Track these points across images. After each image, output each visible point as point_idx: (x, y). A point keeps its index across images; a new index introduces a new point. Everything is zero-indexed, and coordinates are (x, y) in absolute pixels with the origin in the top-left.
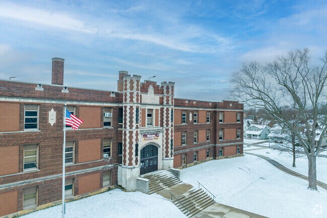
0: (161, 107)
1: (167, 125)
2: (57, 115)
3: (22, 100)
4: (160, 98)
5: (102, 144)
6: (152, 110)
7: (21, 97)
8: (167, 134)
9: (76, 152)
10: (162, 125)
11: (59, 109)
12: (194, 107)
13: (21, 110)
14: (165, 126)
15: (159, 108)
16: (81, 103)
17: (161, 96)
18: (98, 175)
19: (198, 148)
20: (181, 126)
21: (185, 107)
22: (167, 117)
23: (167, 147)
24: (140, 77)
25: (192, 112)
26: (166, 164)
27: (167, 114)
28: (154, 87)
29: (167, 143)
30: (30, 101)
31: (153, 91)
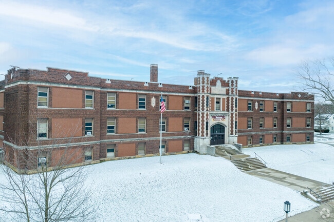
0: (227, 96)
1: (232, 110)
2: (156, 101)
3: (138, 92)
4: (227, 90)
5: (183, 121)
6: (220, 98)
7: (137, 90)
8: (232, 117)
9: (167, 125)
10: (228, 110)
11: (157, 97)
12: (260, 97)
13: (137, 97)
14: (230, 111)
15: (225, 97)
16: (170, 94)
17: (227, 88)
18: (181, 142)
19: (264, 133)
20: (246, 113)
21: (251, 97)
22: (232, 104)
23: (232, 127)
24: (210, 74)
25: (258, 101)
26: (231, 140)
27: (232, 102)
28: (221, 81)
29: (232, 124)
30: (142, 92)
31: (220, 84)
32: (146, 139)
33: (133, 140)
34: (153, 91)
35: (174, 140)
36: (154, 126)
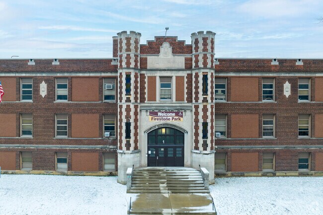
0: (189, 72)
1: (197, 99)
2: (48, 87)
3: (17, 75)
4: (186, 59)
5: (101, 121)
6: (171, 77)
7: (17, 72)
8: (197, 114)
10: (190, 100)
12: (298, 71)
13: (18, 83)
14: (194, 101)
15: (184, 74)
16: (74, 75)
17: (188, 56)
18: (96, 155)
19: (314, 148)
20: (257, 105)
21: (269, 72)
22: (197, 87)
23: (197, 134)
25: (293, 80)
26: (195, 160)
27: (197, 82)
28: (171, 44)
29: (197, 127)
30: (24, 75)
31: (170, 50)
32: (32, 147)
33: (11, 146)
34: (43, 72)
35: (81, 151)
36: (44, 128)
